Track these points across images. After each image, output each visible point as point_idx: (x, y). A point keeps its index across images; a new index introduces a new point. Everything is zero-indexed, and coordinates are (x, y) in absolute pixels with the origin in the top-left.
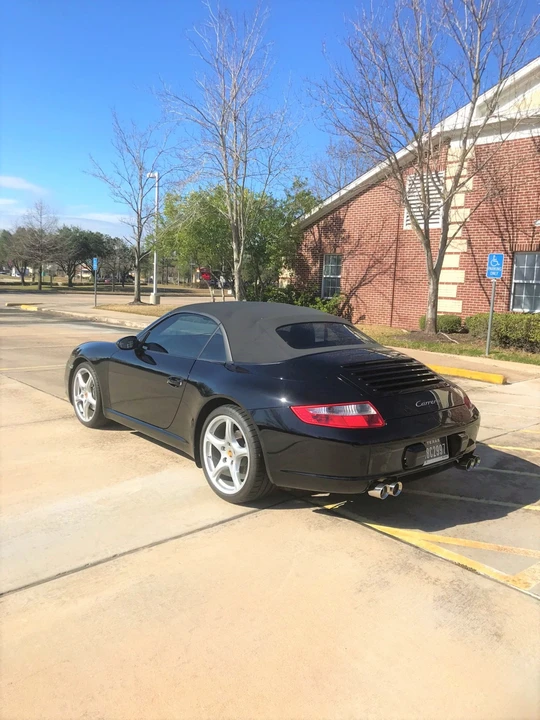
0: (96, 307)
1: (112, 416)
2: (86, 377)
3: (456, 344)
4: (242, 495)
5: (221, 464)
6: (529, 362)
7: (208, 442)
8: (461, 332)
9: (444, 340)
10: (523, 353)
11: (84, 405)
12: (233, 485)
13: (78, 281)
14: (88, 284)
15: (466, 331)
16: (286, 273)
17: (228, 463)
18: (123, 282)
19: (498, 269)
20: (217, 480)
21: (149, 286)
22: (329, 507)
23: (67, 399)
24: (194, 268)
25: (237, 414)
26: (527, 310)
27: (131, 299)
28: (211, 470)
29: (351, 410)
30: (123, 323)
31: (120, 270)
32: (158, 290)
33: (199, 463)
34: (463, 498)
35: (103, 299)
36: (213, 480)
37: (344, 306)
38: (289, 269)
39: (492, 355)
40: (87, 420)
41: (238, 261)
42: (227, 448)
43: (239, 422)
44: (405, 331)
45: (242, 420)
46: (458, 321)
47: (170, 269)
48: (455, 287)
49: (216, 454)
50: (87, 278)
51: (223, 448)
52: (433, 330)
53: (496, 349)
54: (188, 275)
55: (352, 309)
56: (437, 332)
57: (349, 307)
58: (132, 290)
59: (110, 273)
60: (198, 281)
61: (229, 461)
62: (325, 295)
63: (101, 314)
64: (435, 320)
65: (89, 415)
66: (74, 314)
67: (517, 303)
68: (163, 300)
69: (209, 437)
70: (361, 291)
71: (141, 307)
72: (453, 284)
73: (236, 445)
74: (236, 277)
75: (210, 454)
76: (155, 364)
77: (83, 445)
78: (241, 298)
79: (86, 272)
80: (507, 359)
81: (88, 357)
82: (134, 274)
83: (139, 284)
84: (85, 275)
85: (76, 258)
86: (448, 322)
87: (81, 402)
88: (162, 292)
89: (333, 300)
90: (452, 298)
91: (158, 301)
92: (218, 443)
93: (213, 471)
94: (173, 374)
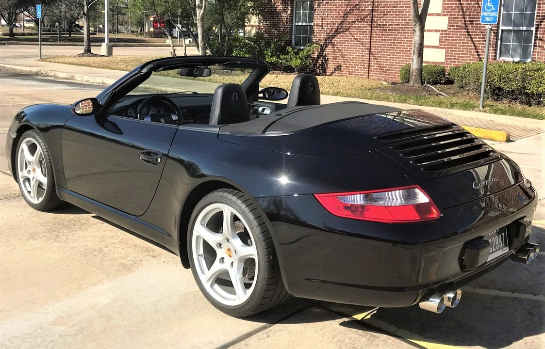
0: (42, 59)
1: (68, 198)
2: (33, 149)
3: (444, 97)
4: (247, 307)
5: (217, 266)
6: (527, 116)
7: (198, 237)
8: (444, 84)
9: (431, 93)
10: (519, 107)
11: (32, 183)
12: (234, 293)
13: (20, 31)
14: (31, 34)
15: (450, 82)
16: (254, 20)
17: (226, 266)
18: (70, 31)
19: (493, 14)
20: (212, 286)
21: (98, 35)
22: (359, 317)
23: (10, 172)
24: (147, 16)
25: (239, 202)
26: (517, 59)
27: (81, 50)
28: (203, 272)
29: (395, 198)
30: (72, 78)
31: (66, 17)
32: (111, 40)
33: (187, 262)
34: (516, 295)
35: (49, 50)
36: (207, 286)
37: (318, 57)
38: (257, 14)
39: (487, 109)
40: (37, 201)
41: (200, 7)
42: (225, 245)
43: (243, 213)
44: (385, 83)
45: (247, 210)
46: (442, 72)
47: (121, 17)
48: (438, 34)
49: (210, 253)
50: (29, 28)
51: (220, 245)
52: (419, 81)
53: (488, 102)
54: (141, 24)
55: (327, 60)
56: (422, 83)
57: (324, 57)
58: (82, 40)
59: (55, 21)
60: (152, 29)
61: (228, 261)
62: (297, 44)
63: (46, 68)
64: (421, 70)
65: (39, 195)
66: (17, 68)
67: (505, 51)
68: (116, 51)
69: (200, 231)
70: (337, 40)
71: (92, 59)
72: (436, 31)
73: (237, 242)
74: (199, 25)
75: (201, 251)
76: (122, 133)
77: (33, 236)
78: (205, 48)
79: (29, 21)
80: (504, 113)
81: (34, 123)
82: (82, 22)
83: (89, 33)
84: (27, 25)
85: (17, 6)
86: (431, 73)
87: (28, 180)
88: (114, 43)
89: (306, 49)
90: (435, 47)
91: (110, 53)
92: (213, 238)
93: (206, 275)
94: (148, 147)
